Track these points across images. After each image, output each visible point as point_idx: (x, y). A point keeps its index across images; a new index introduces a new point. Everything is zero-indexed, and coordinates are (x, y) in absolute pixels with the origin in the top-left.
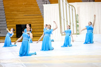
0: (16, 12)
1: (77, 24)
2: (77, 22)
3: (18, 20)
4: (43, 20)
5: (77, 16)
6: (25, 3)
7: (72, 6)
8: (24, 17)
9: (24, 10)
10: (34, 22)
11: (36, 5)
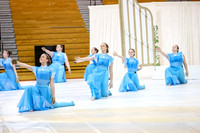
0: (35, 22)
1: (156, 45)
2: (156, 41)
3: (38, 37)
4: (88, 37)
5: (155, 29)
6: (54, 4)
7: (146, 9)
8: (51, 31)
9: (52, 17)
10: (71, 41)
11: (75, 8)
